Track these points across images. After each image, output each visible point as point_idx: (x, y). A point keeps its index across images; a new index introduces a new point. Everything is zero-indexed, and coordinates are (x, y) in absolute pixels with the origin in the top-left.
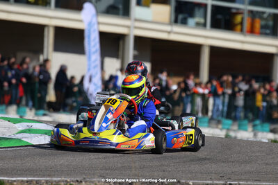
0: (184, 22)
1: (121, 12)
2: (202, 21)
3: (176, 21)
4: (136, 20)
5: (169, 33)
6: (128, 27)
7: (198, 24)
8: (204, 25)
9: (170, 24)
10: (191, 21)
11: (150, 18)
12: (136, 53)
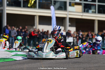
0: (88, 12)
1: (63, 9)
2: (94, 11)
3: (84, 11)
4: (69, 12)
5: (82, 16)
6: (66, 14)
7: (93, 12)
8: (95, 12)
9: (82, 12)
10: (90, 11)
11: (75, 11)
12: (70, 24)
